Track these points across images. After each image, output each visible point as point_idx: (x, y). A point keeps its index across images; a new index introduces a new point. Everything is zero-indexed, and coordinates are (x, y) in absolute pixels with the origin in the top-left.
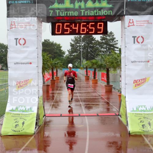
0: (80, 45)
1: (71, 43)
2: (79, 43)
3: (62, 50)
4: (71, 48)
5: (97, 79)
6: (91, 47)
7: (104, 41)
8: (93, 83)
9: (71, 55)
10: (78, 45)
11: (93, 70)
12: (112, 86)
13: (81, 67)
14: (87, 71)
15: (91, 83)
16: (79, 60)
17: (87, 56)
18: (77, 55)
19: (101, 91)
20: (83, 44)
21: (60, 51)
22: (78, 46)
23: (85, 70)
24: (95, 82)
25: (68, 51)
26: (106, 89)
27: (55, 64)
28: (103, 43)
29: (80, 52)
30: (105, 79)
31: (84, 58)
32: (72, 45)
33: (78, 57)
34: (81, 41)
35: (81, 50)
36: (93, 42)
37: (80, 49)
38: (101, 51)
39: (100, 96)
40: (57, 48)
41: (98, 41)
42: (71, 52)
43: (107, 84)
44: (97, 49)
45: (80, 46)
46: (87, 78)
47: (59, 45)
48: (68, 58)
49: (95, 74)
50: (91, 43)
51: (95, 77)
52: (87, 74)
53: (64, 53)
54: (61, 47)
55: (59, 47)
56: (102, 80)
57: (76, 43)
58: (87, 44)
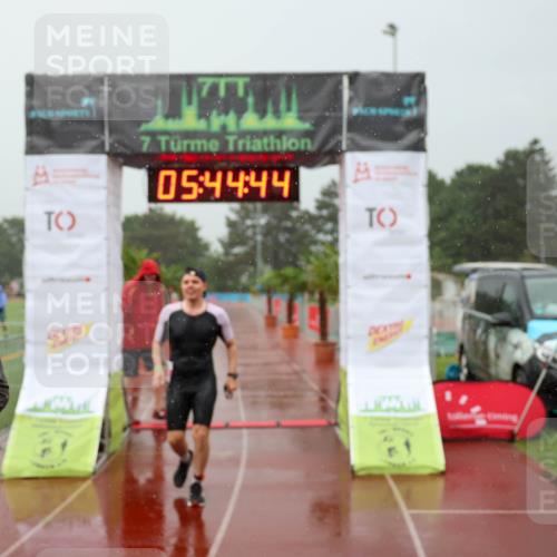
0: (255, 222)
1: (228, 218)
2: (252, 219)
3: (201, 240)
4: (229, 233)
5: (296, 324)
6: (287, 230)
7: (325, 212)
9: (227, 253)
10: (249, 222)
14: (269, 302)
15: (279, 333)
16: (251, 269)
18: (246, 253)
19: (307, 358)
20: (263, 221)
21: (196, 240)
22: (248, 227)
24: (293, 333)
26: (317, 353)
28: (321, 217)
29: (254, 248)
30: (317, 323)
31: (266, 261)
32: (231, 224)
33: (249, 259)
37: (255, 234)
38: (315, 242)
40: (187, 231)
41: (307, 213)
42: (228, 245)
43: (319, 339)
44: (305, 235)
45: (254, 226)
46: (271, 321)
47: (192, 223)
48: (217, 260)
49: (291, 309)
50: (289, 218)
51: (290, 320)
52: (270, 310)
53: (206, 247)
54: (197, 229)
55: (191, 228)
56: (311, 327)
57: (244, 219)
58: (274, 222)
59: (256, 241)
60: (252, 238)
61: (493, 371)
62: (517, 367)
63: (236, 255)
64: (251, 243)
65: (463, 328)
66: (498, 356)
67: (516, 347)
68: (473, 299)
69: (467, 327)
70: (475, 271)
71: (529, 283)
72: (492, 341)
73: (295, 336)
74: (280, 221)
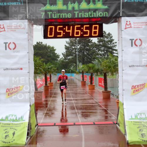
0: (76, 47)
1: (66, 46)
3: (56, 54)
4: (66, 51)
5: (94, 84)
6: (87, 50)
7: (101, 43)
8: (89, 89)
9: (65, 59)
10: (73, 47)
11: (90, 75)
12: (110, 92)
14: (83, 76)
15: (87, 88)
16: (75, 64)
17: (84, 59)
18: (72, 58)
19: (99, 98)
20: (78, 47)
21: (54, 54)
22: (73, 49)
23: (81, 75)
24: (92, 88)
25: (63, 54)
26: (104, 95)
27: (49, 68)
28: (100, 45)
29: (76, 56)
30: (103, 84)
31: (80, 62)
32: (67, 48)
33: (74, 61)
34: (76, 44)
35: (77, 53)
36: (90, 44)
37: (76, 52)
38: (98, 54)
39: (97, 103)
40: (51, 51)
41: (95, 43)
42: (66, 55)
43: (104, 90)
44: (94, 52)
45: (75, 49)
46: (84, 84)
47: (53, 48)
48: (63, 61)
49: (91, 79)
50: (88, 45)
51: (91, 83)
52: (83, 79)
53: (58, 56)
54: (55, 50)
55: (52, 50)
56: (100, 85)
57: (71, 46)
58: (83, 47)
59: (76, 54)
60: (75, 53)
73: (94, 89)
74: (85, 47)
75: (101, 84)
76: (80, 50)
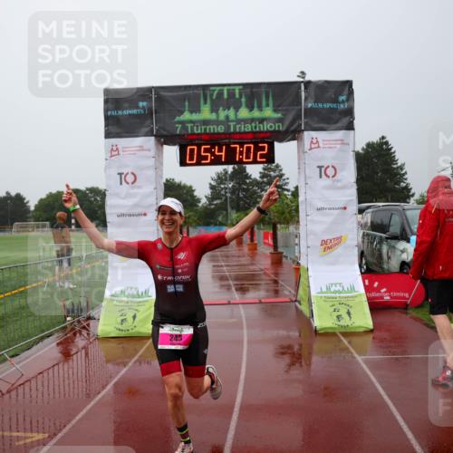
0: (226, 186)
1: (210, 184)
2: (224, 184)
3: (196, 196)
4: (211, 192)
5: (256, 242)
6: (244, 190)
7: (265, 180)
8: (250, 250)
9: (210, 204)
10: (222, 186)
12: (283, 253)
13: (229, 222)
15: (246, 249)
16: (225, 212)
17: (238, 205)
18: (221, 203)
19: (264, 262)
20: (230, 186)
21: (193, 197)
22: (222, 189)
24: (254, 248)
25: (206, 197)
26: (272, 259)
28: (263, 182)
29: (226, 200)
30: (270, 241)
31: (232, 208)
32: (212, 187)
33: (223, 207)
34: (227, 180)
35: (228, 195)
36: (248, 181)
37: (226, 193)
39: (262, 270)
40: (188, 192)
41: (255, 180)
42: (211, 199)
43: (273, 250)
44: (255, 192)
45: (226, 189)
47: (191, 187)
48: (206, 208)
49: (252, 234)
50: (246, 183)
51: (252, 240)
53: (199, 200)
54: (194, 191)
55: (190, 190)
56: (265, 243)
57: (219, 184)
58: (237, 186)
59: (227, 197)
60: (225, 195)
61: (385, 267)
62: (403, 264)
63: (216, 205)
64: (224, 198)
65: (363, 242)
66: (389, 258)
67: (403, 252)
68: (369, 224)
69: (366, 241)
70: (368, 207)
71: (408, 213)
72: (385, 249)
73: (256, 249)
74: (240, 185)
75: (266, 241)
76: (233, 191)
